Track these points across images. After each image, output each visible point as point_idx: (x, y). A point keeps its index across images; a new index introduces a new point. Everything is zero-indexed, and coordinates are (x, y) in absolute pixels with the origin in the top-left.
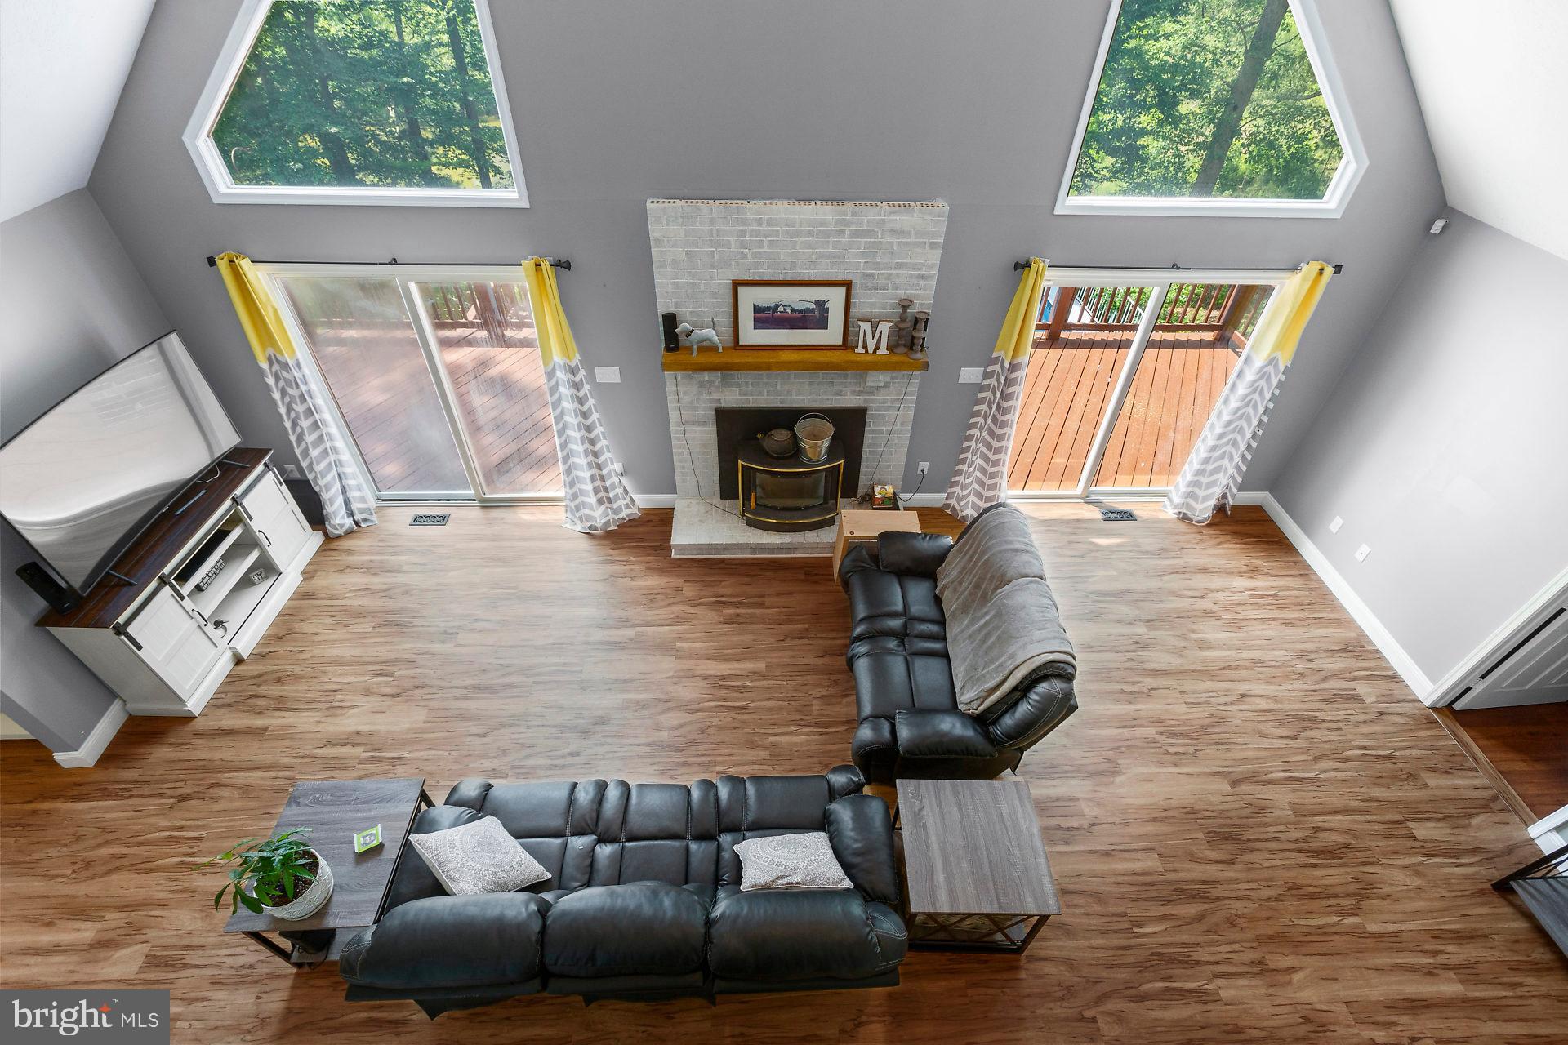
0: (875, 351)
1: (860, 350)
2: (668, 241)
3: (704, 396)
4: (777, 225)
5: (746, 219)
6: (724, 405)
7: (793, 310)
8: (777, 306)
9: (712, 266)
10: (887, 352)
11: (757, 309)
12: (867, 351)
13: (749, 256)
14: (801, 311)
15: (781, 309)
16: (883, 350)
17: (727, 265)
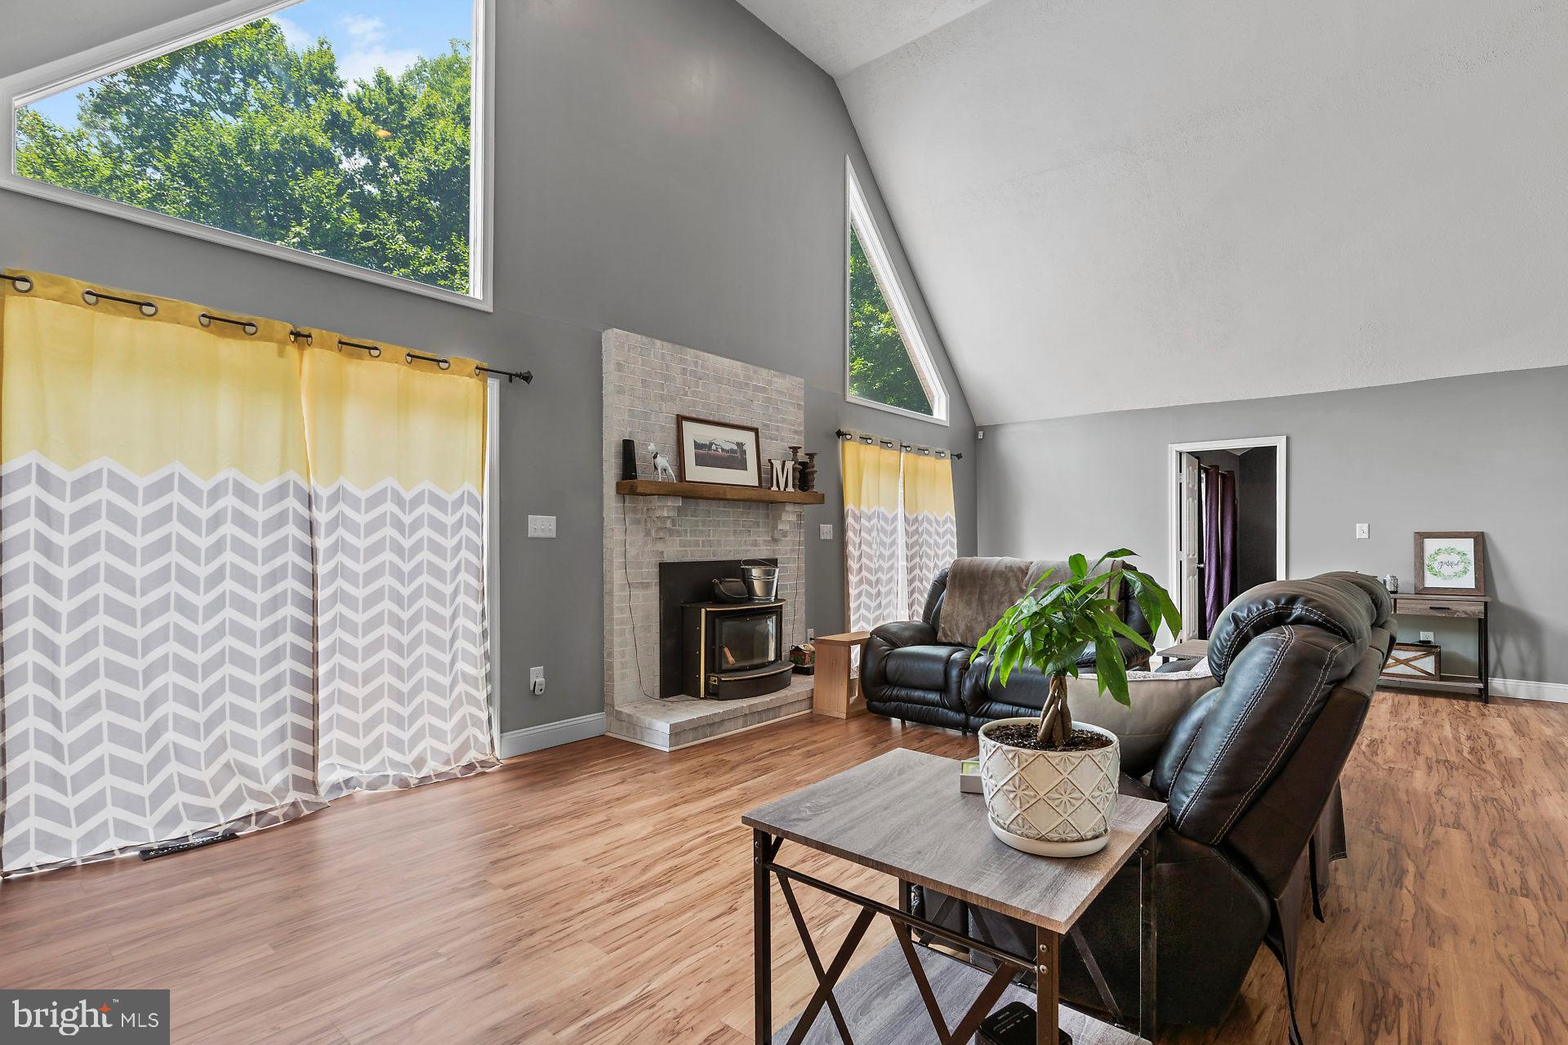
0: (785, 490)
1: (775, 488)
2: (628, 368)
3: (649, 548)
4: (708, 370)
5: (687, 359)
6: (667, 560)
7: (723, 450)
8: (711, 444)
9: (662, 398)
10: (793, 490)
11: (697, 446)
12: (779, 489)
13: (689, 393)
14: (728, 451)
15: (714, 447)
16: (790, 489)
17: (673, 399)
